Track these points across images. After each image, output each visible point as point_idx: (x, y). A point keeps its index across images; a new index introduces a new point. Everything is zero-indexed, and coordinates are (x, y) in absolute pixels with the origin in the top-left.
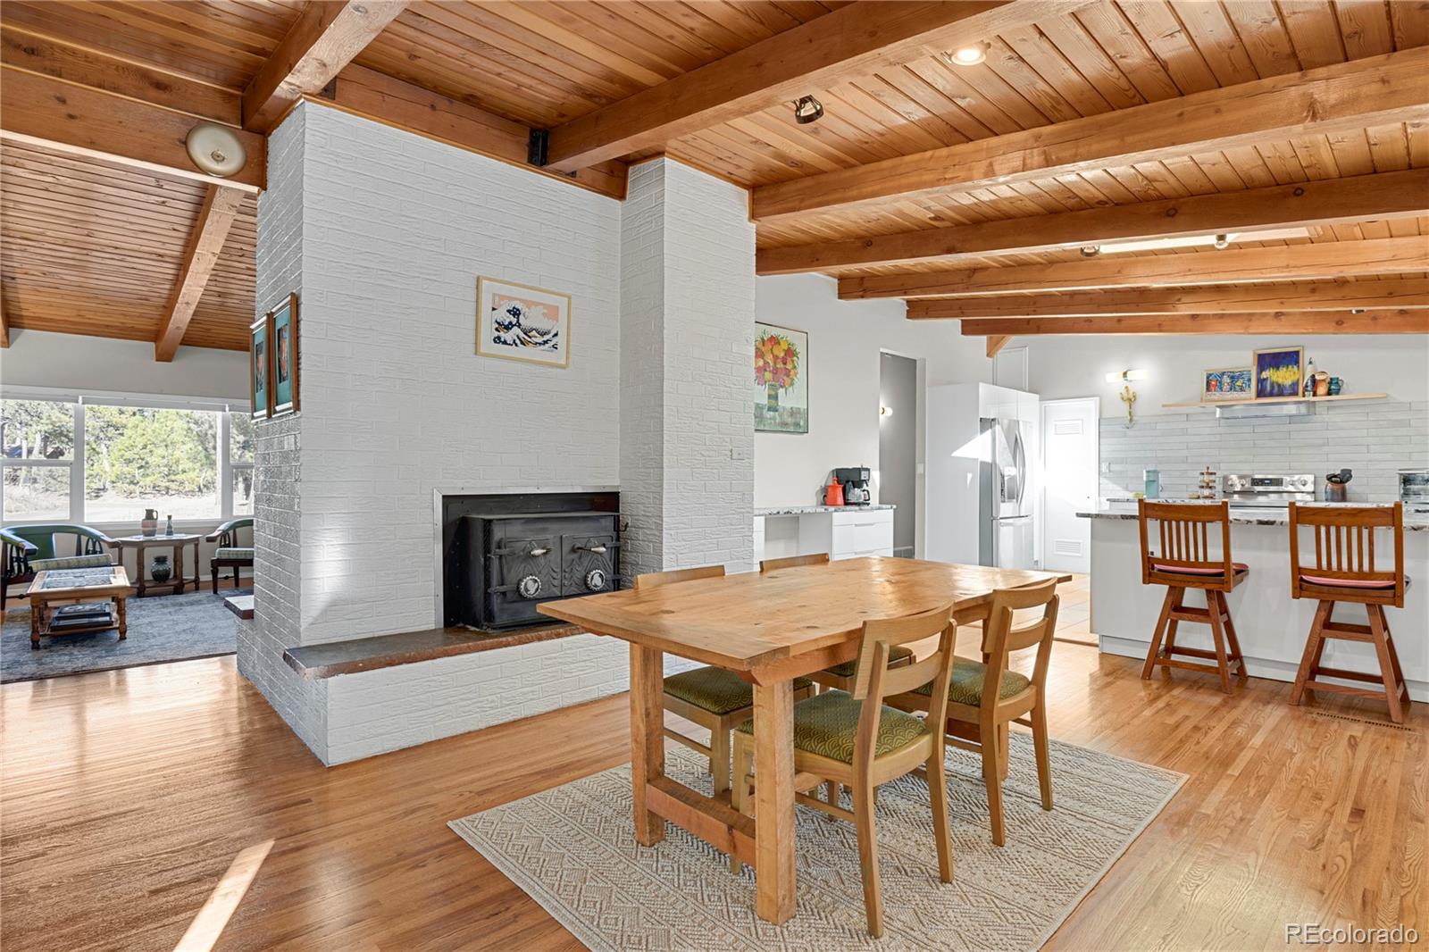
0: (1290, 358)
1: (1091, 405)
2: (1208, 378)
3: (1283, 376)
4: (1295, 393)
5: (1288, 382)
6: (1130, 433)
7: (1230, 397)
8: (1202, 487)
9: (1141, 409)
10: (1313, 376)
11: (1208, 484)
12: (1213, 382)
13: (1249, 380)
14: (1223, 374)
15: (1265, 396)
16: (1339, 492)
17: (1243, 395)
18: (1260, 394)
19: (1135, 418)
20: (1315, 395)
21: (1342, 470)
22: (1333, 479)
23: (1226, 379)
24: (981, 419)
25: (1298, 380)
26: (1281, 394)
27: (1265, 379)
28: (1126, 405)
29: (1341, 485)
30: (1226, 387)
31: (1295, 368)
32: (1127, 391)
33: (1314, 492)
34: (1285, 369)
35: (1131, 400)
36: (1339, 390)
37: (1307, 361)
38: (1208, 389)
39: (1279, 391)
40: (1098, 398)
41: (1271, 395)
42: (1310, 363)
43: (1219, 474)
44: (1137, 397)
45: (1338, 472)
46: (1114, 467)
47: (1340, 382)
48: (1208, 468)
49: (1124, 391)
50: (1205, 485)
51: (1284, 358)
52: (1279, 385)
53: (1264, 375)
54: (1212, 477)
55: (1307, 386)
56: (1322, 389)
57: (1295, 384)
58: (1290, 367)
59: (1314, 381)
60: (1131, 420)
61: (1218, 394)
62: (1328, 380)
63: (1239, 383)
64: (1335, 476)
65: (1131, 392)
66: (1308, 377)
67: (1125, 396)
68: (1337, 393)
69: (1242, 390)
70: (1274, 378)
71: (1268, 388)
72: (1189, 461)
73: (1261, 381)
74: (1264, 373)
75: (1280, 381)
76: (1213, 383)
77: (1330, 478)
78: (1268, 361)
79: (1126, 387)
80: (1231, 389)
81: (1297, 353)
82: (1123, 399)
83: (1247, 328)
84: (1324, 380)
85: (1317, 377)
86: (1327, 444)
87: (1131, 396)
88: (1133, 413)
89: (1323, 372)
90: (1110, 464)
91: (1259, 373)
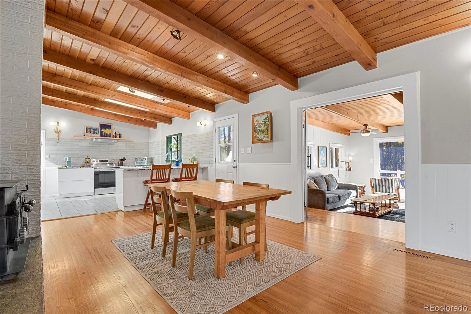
0: (109, 127)
2: (86, 129)
3: (107, 131)
4: (110, 137)
5: (109, 133)
6: (58, 144)
7: (93, 135)
9: (62, 136)
10: (116, 132)
12: (88, 130)
13: (99, 131)
14: (91, 128)
15: (103, 136)
17: (97, 135)
18: (101, 136)
19: (60, 139)
20: (116, 137)
23: (92, 130)
26: (107, 136)
27: (103, 132)
28: (56, 134)
30: (92, 132)
31: (110, 129)
34: (108, 129)
35: (58, 132)
37: (114, 128)
38: (87, 132)
39: (106, 135)
40: (44, 130)
41: (104, 136)
44: (61, 132)
46: (51, 156)
47: (121, 135)
48: (87, 157)
49: (56, 129)
50: (86, 162)
51: (107, 126)
52: (106, 134)
53: (102, 130)
55: (114, 135)
56: (118, 136)
57: (110, 134)
59: (116, 134)
60: (58, 140)
61: (89, 134)
62: (119, 134)
63: (96, 132)
65: (59, 129)
66: (114, 133)
67: (56, 131)
68: (121, 138)
69: (97, 134)
70: (105, 132)
71: (104, 134)
72: (81, 154)
73: (101, 132)
75: (107, 133)
77: (119, 160)
78: (103, 126)
79: (57, 128)
80: (93, 133)
81: (111, 125)
82: (55, 132)
83: (107, 117)
86: (117, 151)
87: (58, 131)
88: (59, 137)
89: (118, 132)
90: (50, 155)
91: (101, 129)
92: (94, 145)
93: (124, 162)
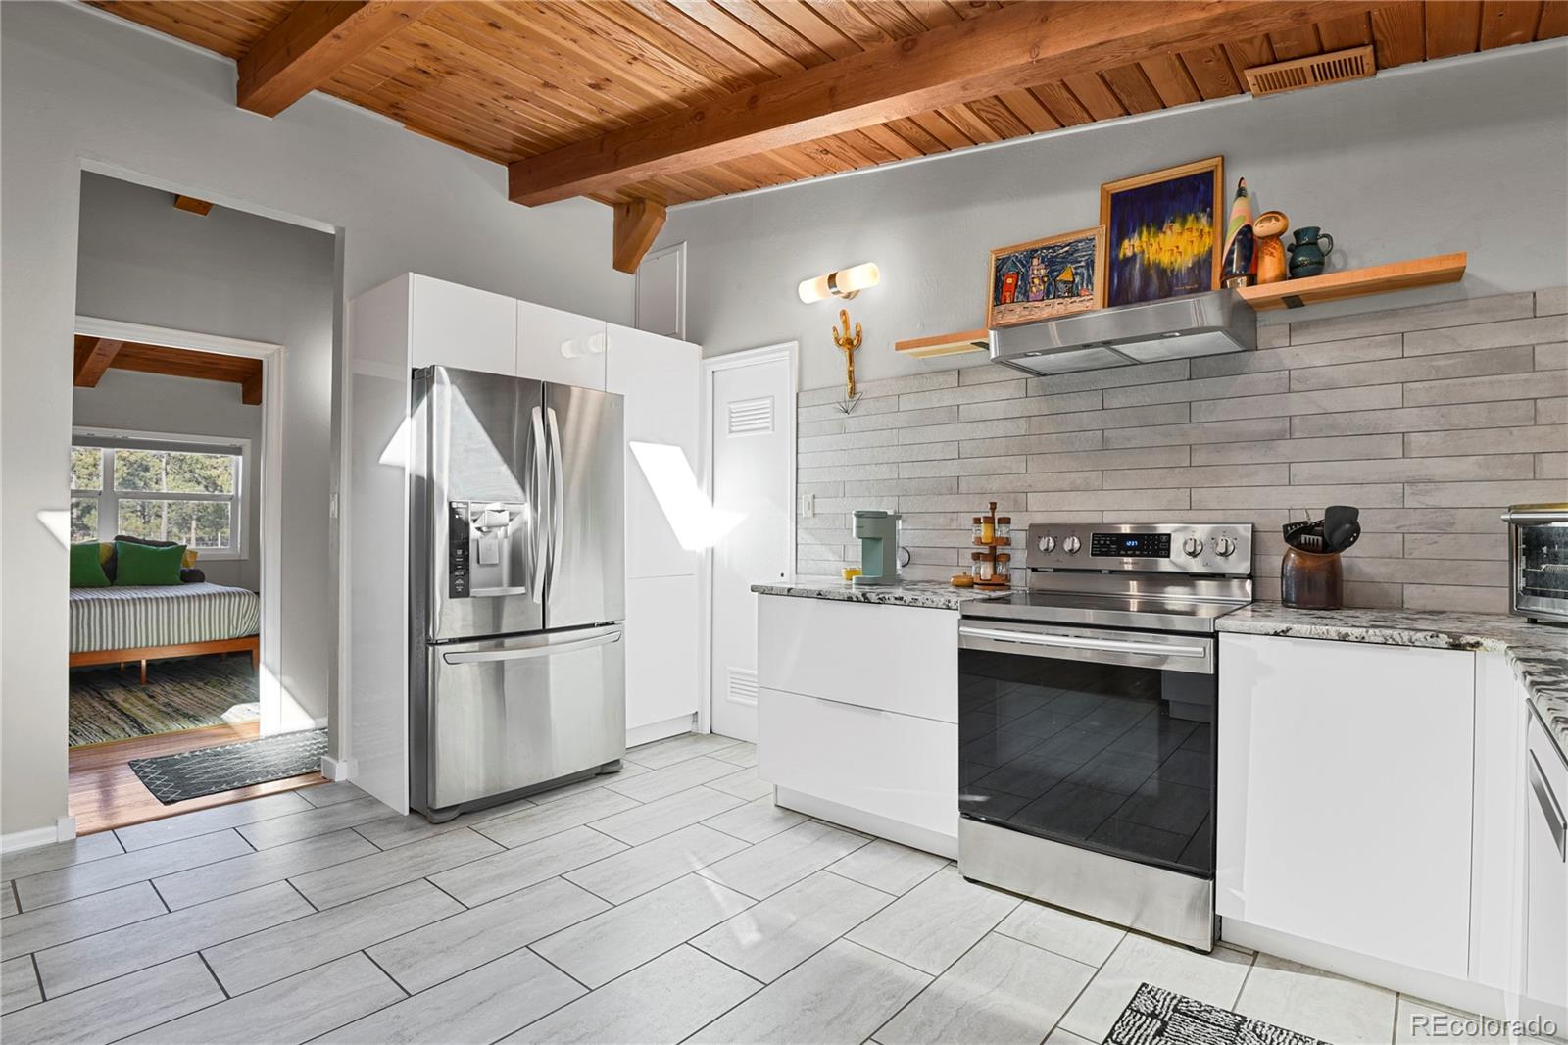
0: (1188, 195)
1: (783, 358)
2: (998, 269)
3: (1174, 246)
4: (1201, 286)
5: (1184, 261)
6: (852, 422)
7: (1045, 313)
8: (976, 557)
10: (1247, 231)
11: (993, 549)
12: (1009, 278)
13: (1090, 264)
14: (1032, 253)
15: (1128, 302)
16: (1322, 578)
17: (1076, 304)
18: (1117, 296)
19: (859, 387)
20: (1252, 281)
21: (1330, 511)
22: (1304, 538)
23: (1038, 269)
24: (413, 370)
25: (1210, 252)
26: (1167, 292)
27: (1129, 259)
28: (842, 355)
29: (1323, 560)
30: (1037, 288)
31: (1204, 220)
32: (845, 322)
33: (1250, 577)
34: (1177, 227)
35: (852, 344)
36: (1321, 263)
37: (1232, 189)
38: (998, 300)
39: (1163, 284)
40: (795, 344)
41: (1142, 297)
42: (1241, 193)
43: (1020, 522)
44: (864, 335)
45: (1317, 516)
46: (821, 505)
47: (1323, 242)
48: (993, 506)
49: (839, 325)
50: (986, 550)
51: (1177, 196)
52: (1162, 272)
53: (1128, 248)
54: (1002, 532)
55: (1229, 262)
56: (1272, 265)
57: (1203, 264)
58: (1191, 218)
59: (1249, 245)
60: (853, 392)
61: (1018, 308)
62: (1288, 238)
63: (1066, 276)
64: (1306, 528)
65: (852, 327)
67: (842, 334)
68: (1318, 267)
69: (1073, 291)
70: (1152, 255)
71: (1137, 281)
72: (964, 488)
73: (1118, 266)
74: (1126, 243)
75: (1165, 259)
76: (1010, 281)
77: (1295, 534)
78: (1138, 207)
79: (843, 313)
80: (1047, 294)
81: (1208, 175)
82: (837, 340)
84: (1276, 237)
85: (1259, 230)
86: (1287, 434)
87: (852, 334)
88: (856, 374)
89: (1274, 215)
90: (814, 497)
91: (1115, 243)
92: (1060, 403)
93: (1346, 557)
